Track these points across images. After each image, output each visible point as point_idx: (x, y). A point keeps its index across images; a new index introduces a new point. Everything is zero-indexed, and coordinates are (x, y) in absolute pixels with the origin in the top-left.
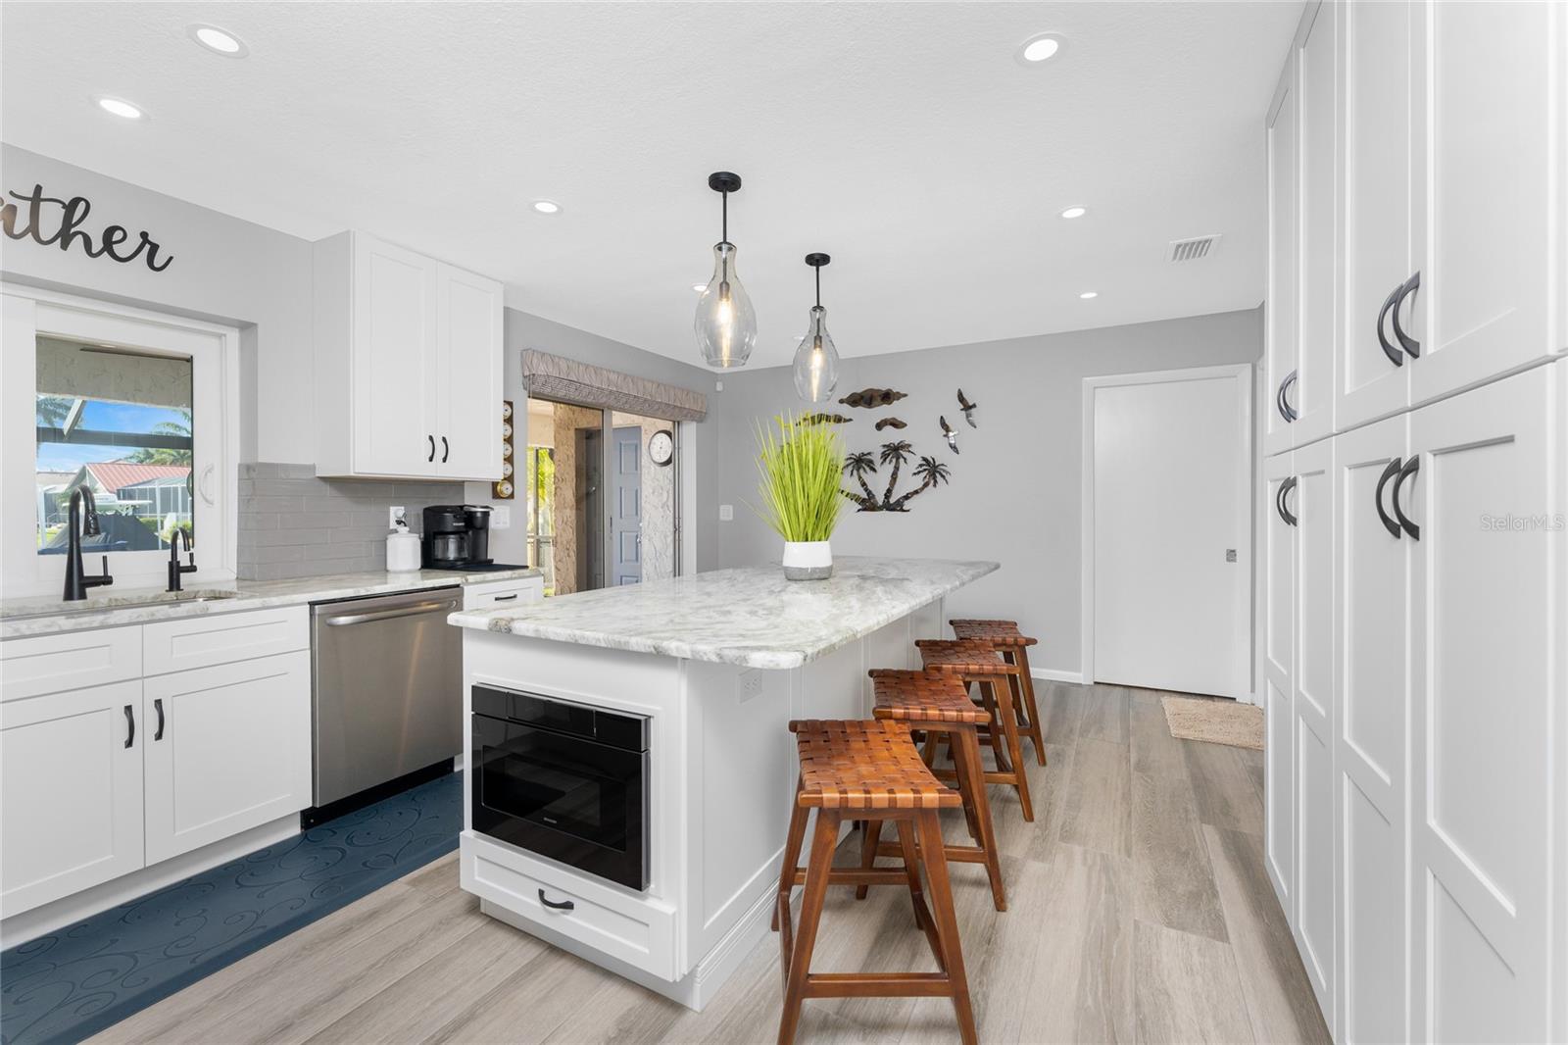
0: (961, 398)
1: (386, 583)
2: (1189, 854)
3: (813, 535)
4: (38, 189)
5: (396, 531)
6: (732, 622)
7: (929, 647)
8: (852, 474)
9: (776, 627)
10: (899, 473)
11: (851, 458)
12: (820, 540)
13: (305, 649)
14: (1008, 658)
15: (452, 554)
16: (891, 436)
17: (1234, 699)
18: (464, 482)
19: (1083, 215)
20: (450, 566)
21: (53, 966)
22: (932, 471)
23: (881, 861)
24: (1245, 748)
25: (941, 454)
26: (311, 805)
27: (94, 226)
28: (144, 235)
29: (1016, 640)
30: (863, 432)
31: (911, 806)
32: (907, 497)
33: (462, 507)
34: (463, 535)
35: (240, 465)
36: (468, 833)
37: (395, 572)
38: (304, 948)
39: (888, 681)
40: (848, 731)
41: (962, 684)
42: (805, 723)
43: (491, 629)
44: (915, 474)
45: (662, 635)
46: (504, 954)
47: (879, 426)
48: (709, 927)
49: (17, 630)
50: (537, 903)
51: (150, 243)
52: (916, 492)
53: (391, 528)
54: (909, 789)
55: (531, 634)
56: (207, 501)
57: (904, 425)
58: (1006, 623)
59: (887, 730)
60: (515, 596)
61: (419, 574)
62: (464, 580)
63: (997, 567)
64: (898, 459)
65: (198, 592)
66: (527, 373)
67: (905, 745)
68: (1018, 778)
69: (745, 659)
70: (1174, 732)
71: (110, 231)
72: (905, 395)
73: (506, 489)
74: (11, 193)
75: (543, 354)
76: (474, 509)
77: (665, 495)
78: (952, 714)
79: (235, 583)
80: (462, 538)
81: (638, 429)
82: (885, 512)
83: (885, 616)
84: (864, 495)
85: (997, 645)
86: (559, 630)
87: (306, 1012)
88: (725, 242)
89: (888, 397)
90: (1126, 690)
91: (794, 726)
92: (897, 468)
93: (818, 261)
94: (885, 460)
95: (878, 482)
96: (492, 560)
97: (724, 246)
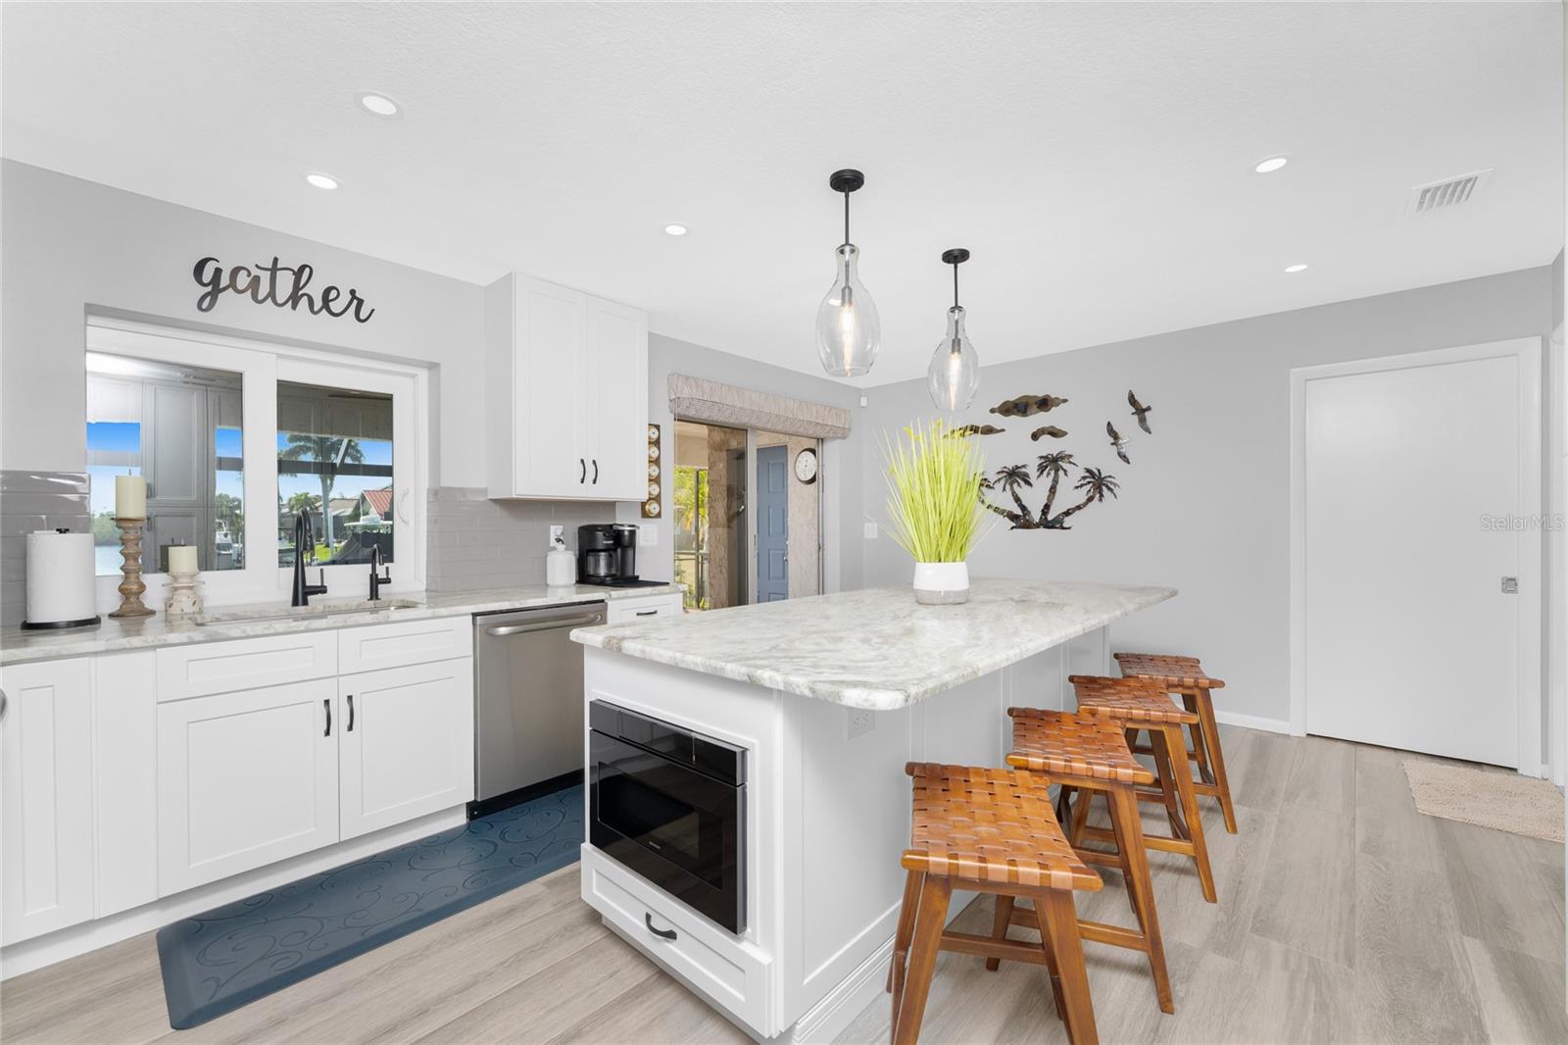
0: (1133, 401)
1: (546, 597)
2: (1442, 974)
3: (947, 555)
4: (276, 260)
5: (554, 549)
6: (839, 651)
7: (1086, 685)
8: (1004, 489)
9: (885, 658)
10: (1058, 487)
11: (1003, 472)
12: (954, 561)
13: (469, 656)
14: (1190, 703)
15: (602, 571)
16: (1049, 446)
17: (1514, 770)
18: (615, 502)
19: (1284, 167)
20: (601, 582)
21: (264, 921)
22: (1098, 483)
23: (1016, 931)
24: (1533, 838)
25: (1109, 465)
26: (473, 799)
27: (315, 290)
28: (353, 292)
29: (1196, 680)
30: (1017, 443)
31: (1037, 884)
32: (1067, 513)
33: (611, 526)
34: (612, 553)
35: (428, 490)
36: (587, 846)
37: (553, 587)
38: (450, 936)
39: (1028, 721)
40: (972, 780)
41: (1121, 732)
42: (924, 766)
43: (604, 647)
44: (1077, 487)
45: (759, 662)
46: (616, 973)
47: (1035, 436)
48: (808, 984)
49: (244, 631)
50: (644, 927)
51: (358, 299)
52: (1079, 508)
53: (551, 545)
54: (1035, 861)
55: (637, 654)
56: (403, 521)
57: (1064, 434)
58: (1187, 660)
59: (1019, 782)
60: (655, 612)
61: (574, 589)
62: (607, 595)
63: (1174, 593)
64: (1057, 471)
65: (391, 602)
66: (673, 397)
67: (1039, 804)
68: (1196, 848)
69: (838, 695)
70: (1422, 807)
71: (328, 291)
72: (1065, 401)
73: (653, 508)
74: (257, 266)
75: (687, 378)
76: (622, 528)
77: (811, 513)
78: (1102, 769)
79: (424, 594)
80: (611, 556)
81: (784, 448)
82: (1042, 531)
83: (1017, 651)
84: (1018, 511)
85: (1170, 686)
86: (662, 652)
87: (442, 1000)
88: (847, 243)
89: (1045, 403)
90: (1352, 748)
91: (911, 768)
92: (1055, 481)
93: (956, 257)
94: (1042, 473)
95: (1034, 497)
96: (638, 577)
97: (846, 249)
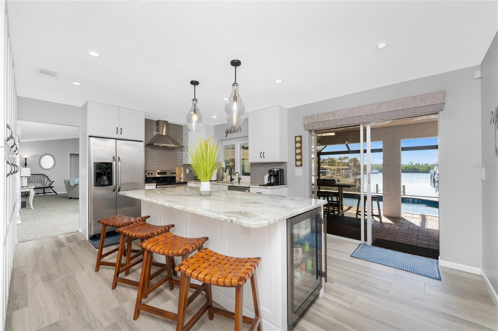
97: (195, 100)
